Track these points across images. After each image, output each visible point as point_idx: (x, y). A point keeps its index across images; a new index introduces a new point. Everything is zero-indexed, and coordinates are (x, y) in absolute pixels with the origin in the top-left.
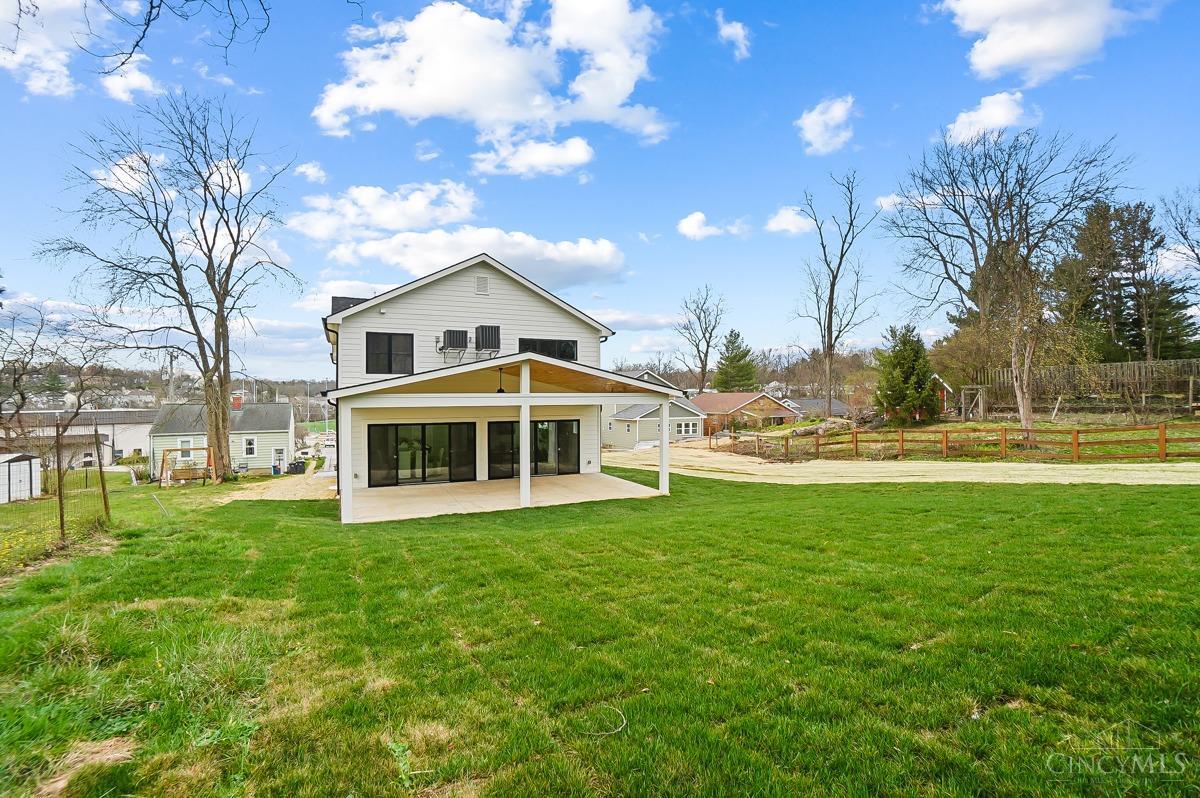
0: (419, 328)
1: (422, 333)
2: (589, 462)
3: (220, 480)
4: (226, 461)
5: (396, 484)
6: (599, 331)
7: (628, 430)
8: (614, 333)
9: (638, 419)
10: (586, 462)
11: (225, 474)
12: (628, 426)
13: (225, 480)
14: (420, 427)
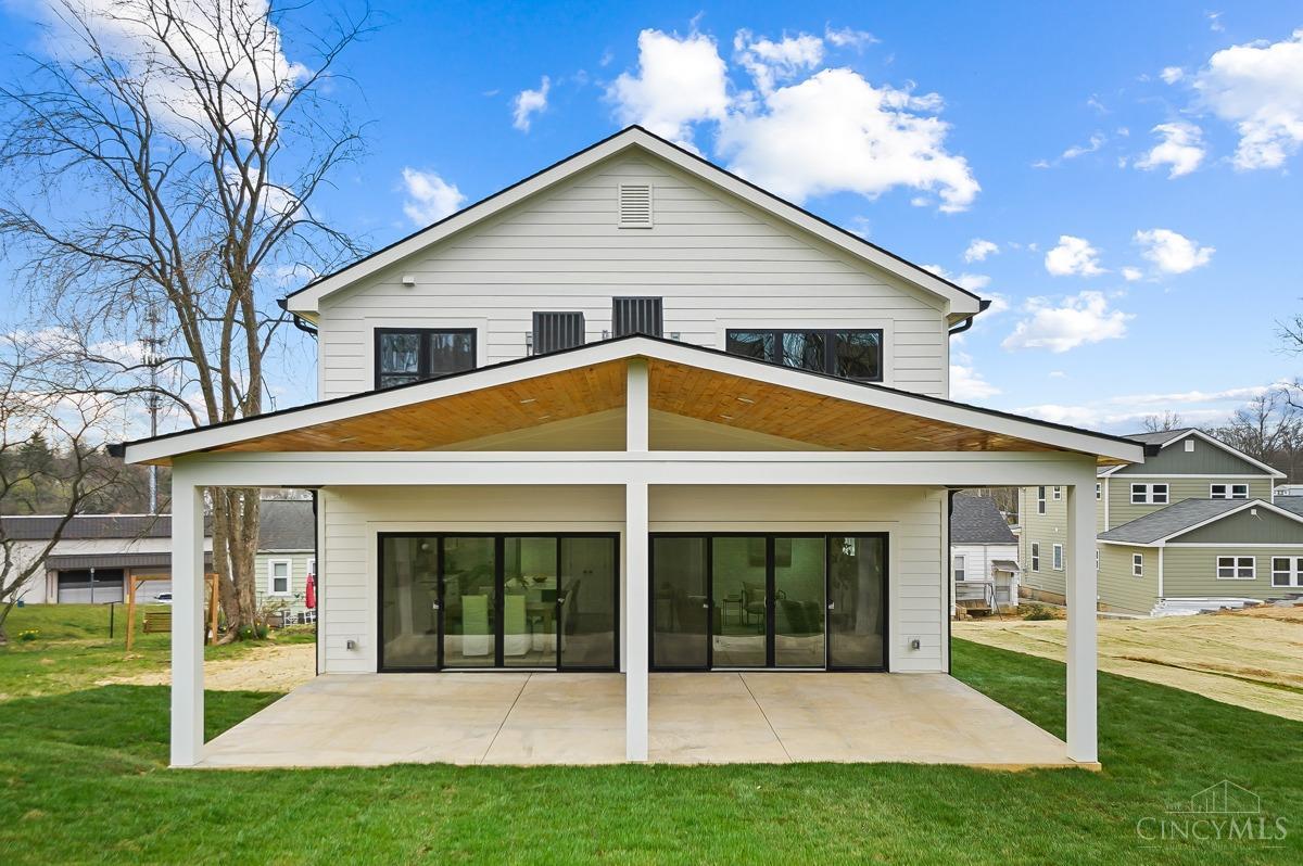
0: (490, 314)
1: (493, 326)
2: (916, 645)
3: (230, 636)
4: (244, 601)
5: (439, 668)
6: (944, 301)
7: (1138, 570)
8: (985, 305)
9: (1161, 543)
10: (906, 641)
11: (241, 624)
12: (1138, 560)
13: (240, 636)
14: (492, 540)
